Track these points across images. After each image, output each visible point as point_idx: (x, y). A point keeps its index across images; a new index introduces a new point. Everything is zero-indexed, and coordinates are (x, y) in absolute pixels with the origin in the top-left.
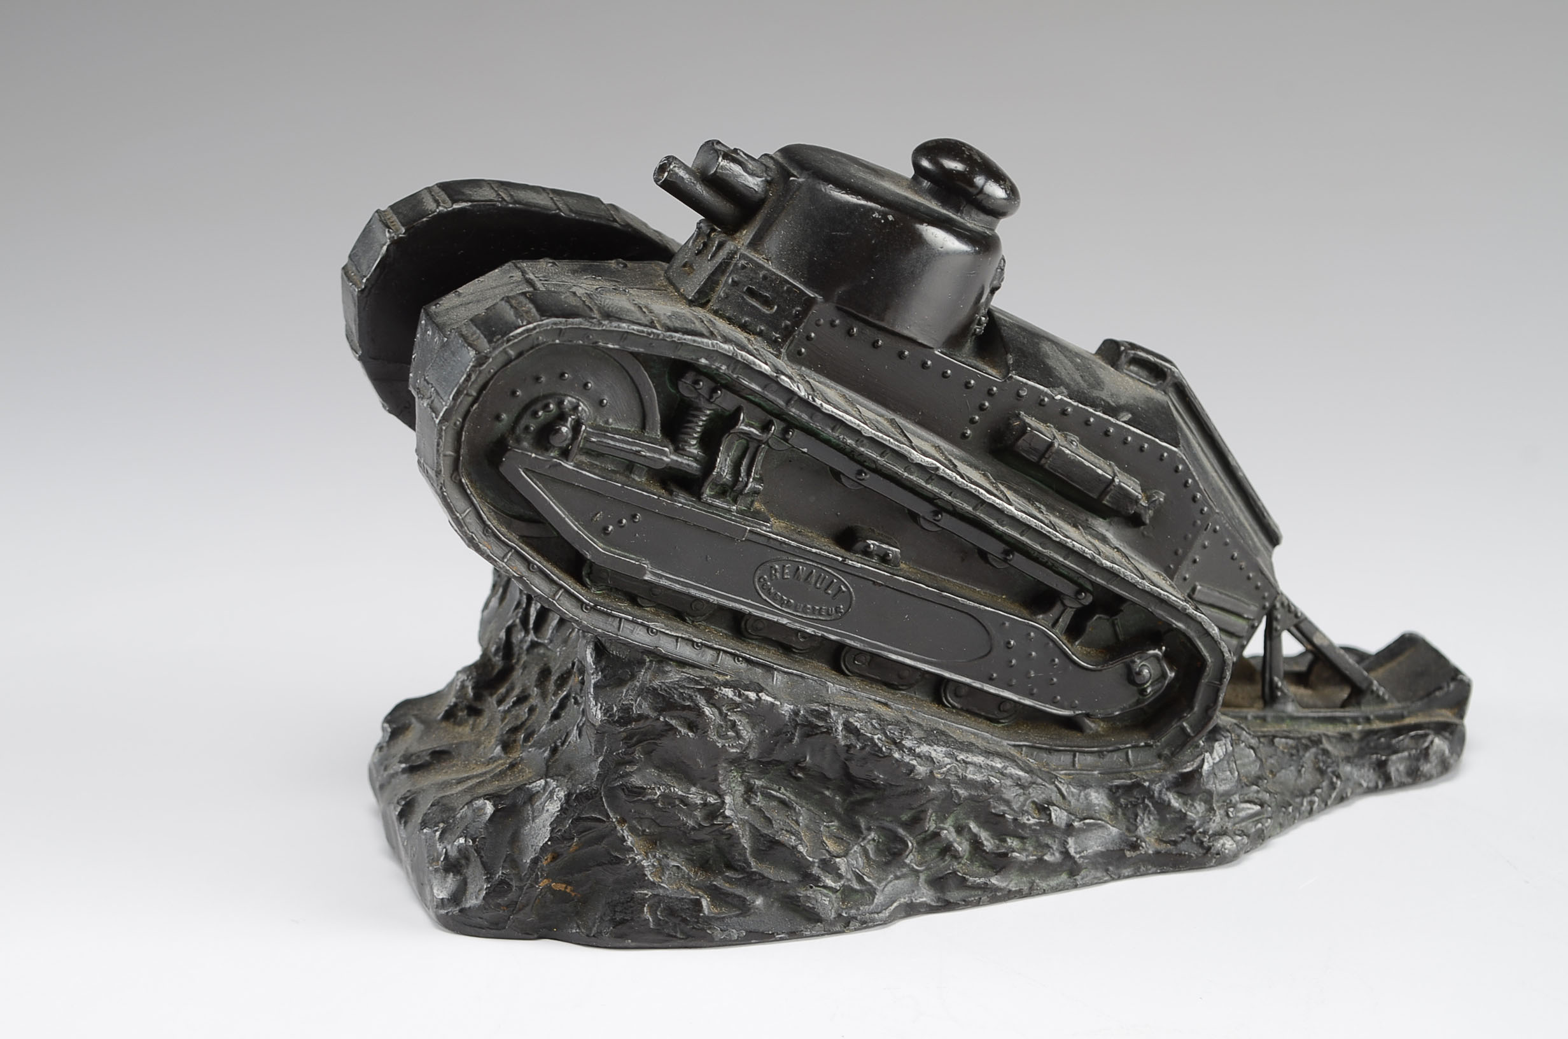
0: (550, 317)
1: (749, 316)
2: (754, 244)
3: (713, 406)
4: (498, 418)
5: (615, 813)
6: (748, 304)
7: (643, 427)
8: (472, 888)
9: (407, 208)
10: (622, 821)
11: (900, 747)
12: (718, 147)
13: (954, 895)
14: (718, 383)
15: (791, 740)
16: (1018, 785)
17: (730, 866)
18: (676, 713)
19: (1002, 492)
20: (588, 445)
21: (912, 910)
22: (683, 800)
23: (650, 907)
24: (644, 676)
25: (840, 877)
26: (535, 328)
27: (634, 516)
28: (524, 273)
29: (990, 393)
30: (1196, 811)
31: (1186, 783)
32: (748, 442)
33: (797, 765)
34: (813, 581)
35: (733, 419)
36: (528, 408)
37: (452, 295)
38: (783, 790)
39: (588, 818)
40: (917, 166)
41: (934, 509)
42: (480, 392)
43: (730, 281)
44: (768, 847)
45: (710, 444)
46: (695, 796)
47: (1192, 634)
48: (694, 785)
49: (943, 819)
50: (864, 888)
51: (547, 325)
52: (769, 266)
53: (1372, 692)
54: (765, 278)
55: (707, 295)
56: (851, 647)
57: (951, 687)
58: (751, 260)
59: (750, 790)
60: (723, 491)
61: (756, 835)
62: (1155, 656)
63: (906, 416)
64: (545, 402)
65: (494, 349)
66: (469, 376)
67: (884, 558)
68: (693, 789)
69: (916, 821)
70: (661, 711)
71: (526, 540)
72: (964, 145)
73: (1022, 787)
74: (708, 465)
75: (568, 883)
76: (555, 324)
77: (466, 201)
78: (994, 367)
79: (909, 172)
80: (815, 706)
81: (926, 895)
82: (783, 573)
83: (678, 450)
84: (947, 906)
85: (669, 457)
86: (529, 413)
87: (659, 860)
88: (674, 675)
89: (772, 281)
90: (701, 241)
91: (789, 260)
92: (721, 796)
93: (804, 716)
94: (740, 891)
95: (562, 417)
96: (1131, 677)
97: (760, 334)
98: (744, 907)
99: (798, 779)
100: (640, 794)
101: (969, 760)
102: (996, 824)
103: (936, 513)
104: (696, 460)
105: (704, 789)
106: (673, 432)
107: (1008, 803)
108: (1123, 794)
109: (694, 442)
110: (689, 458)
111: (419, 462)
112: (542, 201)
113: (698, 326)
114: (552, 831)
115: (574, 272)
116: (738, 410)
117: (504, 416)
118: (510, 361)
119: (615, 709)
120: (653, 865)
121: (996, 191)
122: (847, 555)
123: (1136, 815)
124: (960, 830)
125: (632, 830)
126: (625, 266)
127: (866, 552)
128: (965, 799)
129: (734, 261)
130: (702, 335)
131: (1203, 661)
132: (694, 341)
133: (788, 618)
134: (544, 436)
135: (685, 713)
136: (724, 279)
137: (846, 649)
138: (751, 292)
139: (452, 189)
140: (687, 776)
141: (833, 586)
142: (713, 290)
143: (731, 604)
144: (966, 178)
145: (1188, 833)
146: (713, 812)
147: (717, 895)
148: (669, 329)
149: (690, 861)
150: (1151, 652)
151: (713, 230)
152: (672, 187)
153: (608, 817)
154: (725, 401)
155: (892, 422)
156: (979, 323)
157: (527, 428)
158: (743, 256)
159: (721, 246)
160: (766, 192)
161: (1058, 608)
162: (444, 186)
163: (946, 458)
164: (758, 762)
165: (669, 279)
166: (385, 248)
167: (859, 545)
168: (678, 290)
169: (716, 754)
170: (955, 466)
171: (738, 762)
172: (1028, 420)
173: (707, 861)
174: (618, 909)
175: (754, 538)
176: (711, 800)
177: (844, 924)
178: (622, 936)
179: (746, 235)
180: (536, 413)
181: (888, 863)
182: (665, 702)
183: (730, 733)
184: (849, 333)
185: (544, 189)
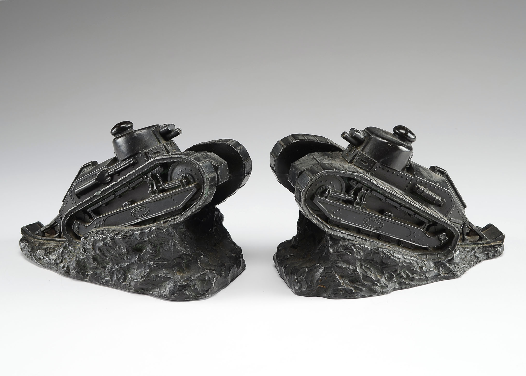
0: (325, 170)
1: (361, 166)
2: (362, 150)
3: (357, 186)
4: (313, 190)
5: (334, 271)
6: (362, 163)
7: (342, 191)
8: (303, 287)
9: (285, 140)
10: (336, 273)
11: (393, 256)
12: (355, 129)
13: (403, 287)
14: (358, 182)
15: (371, 255)
16: (416, 263)
17: (358, 282)
18: (348, 250)
19: (414, 202)
20: (331, 196)
21: (395, 290)
22: (349, 268)
23: (342, 291)
24: (341, 242)
25: (381, 283)
26: (322, 172)
27: (340, 210)
28: (313, 156)
29: (411, 180)
30: (452, 267)
31: (450, 261)
32: (363, 193)
33: (372, 260)
34: (375, 221)
35: (361, 189)
36: (319, 188)
37: (297, 161)
38: (368, 265)
39: (329, 272)
40: (394, 131)
41: (400, 206)
42: (310, 186)
43: (357, 158)
44: (366, 278)
45: (355, 194)
46: (351, 267)
47: (452, 230)
48: (351, 265)
49: (401, 270)
50: (385, 285)
51: (325, 172)
52: (366, 155)
53: (484, 238)
54: (365, 157)
55: (352, 161)
56: (382, 235)
57: (402, 242)
58: (362, 154)
59: (361, 266)
60: (357, 204)
61: (363, 275)
62: (444, 235)
63: (393, 186)
64: (323, 187)
65: (314, 177)
66: (309, 183)
67: (389, 216)
68: (351, 266)
69: (395, 271)
70: (345, 250)
71: (317, 215)
72: (405, 127)
73: (417, 263)
74: (355, 198)
75: (324, 286)
76: (327, 171)
77: (298, 140)
78: (411, 175)
79: (393, 133)
80: (376, 248)
81: (397, 286)
82: (369, 220)
83: (349, 196)
84: (401, 289)
85: (347, 197)
86: (319, 189)
87: (343, 281)
88: (347, 242)
89: (367, 158)
90: (350, 149)
91: (370, 154)
92: (356, 267)
93: (373, 250)
94: (360, 287)
95: (326, 190)
96: (439, 239)
97: (364, 169)
98: (361, 290)
99: (372, 263)
100: (340, 267)
101: (407, 258)
102: (412, 272)
103: (401, 207)
104: (352, 198)
105: (353, 266)
106: (348, 192)
107: (414, 267)
108: (437, 264)
109: (352, 194)
110: (350, 197)
111: (295, 199)
112: (313, 139)
113: (354, 170)
114: (321, 275)
115: (323, 155)
116: (362, 187)
117: (314, 190)
118: (317, 179)
119: (335, 250)
120: (342, 282)
121: (412, 137)
122: (382, 216)
123: (440, 268)
124: (404, 272)
125: (338, 275)
126: (332, 153)
127: (386, 215)
128: (406, 266)
129: (358, 154)
130: (356, 173)
131: (454, 235)
132: (354, 174)
133: (370, 229)
134: (322, 194)
135: (350, 250)
136: (356, 158)
137: (381, 235)
138: (362, 161)
139: (295, 136)
140: (349, 264)
141: (379, 222)
142: (354, 160)
143: (358, 227)
144: (406, 134)
145: (450, 272)
146: (355, 270)
147: (356, 288)
148: (349, 171)
149: (349, 281)
150: (443, 234)
151: (353, 147)
152: (346, 138)
153: (333, 272)
154: (359, 185)
155: (391, 187)
156: (408, 165)
157: (319, 192)
158: (360, 153)
159: (355, 150)
160: (365, 139)
161: (424, 225)
162: (293, 136)
163: (403, 195)
164: (363, 260)
165: (342, 156)
166: (281, 150)
167: (385, 214)
168: (346, 160)
169: (355, 259)
170: (405, 197)
171: (359, 260)
172: (419, 186)
173: (353, 281)
174: (335, 291)
175: (364, 213)
176: (354, 268)
177: (382, 293)
178: (336, 297)
179: (360, 148)
180: (321, 189)
181: (390, 280)
182: (346, 248)
183: (359, 254)
184: (383, 169)
185: (313, 135)
